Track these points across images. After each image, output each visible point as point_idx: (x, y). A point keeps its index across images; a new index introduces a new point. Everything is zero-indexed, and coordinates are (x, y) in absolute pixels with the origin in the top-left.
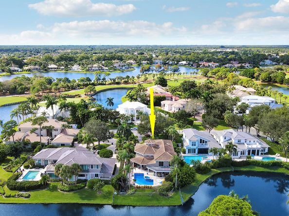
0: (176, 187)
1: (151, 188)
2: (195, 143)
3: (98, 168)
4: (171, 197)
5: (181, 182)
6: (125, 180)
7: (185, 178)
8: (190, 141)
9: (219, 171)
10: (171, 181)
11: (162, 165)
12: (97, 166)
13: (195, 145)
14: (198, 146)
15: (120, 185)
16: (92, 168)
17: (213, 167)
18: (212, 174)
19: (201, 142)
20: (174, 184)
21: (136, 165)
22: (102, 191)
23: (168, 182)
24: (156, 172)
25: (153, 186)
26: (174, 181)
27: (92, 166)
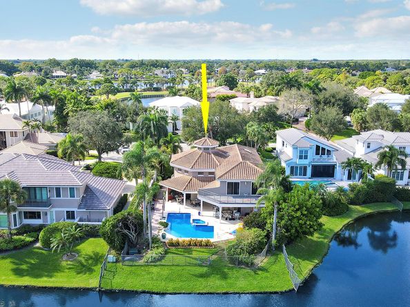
0: (274, 241)
1: (208, 245)
2: (306, 152)
3: (72, 196)
4: (261, 269)
5: (288, 231)
6: (140, 225)
7: (299, 219)
8: (295, 148)
9: (368, 211)
10: (261, 226)
11: (236, 193)
12: (72, 189)
13: (306, 157)
14: (312, 159)
15: (125, 237)
16: (58, 195)
17: (353, 202)
18: (355, 216)
19: (317, 153)
20: (268, 236)
21: (174, 195)
22: (78, 252)
23: (253, 229)
24: (221, 206)
25: (212, 240)
26: (268, 226)
27: (58, 190)
